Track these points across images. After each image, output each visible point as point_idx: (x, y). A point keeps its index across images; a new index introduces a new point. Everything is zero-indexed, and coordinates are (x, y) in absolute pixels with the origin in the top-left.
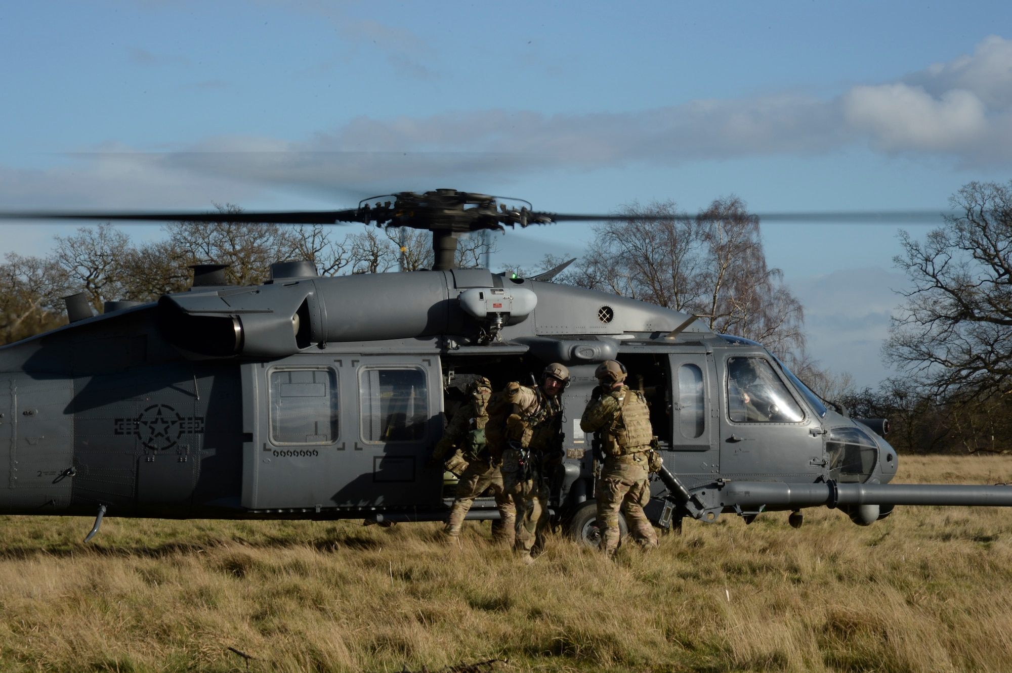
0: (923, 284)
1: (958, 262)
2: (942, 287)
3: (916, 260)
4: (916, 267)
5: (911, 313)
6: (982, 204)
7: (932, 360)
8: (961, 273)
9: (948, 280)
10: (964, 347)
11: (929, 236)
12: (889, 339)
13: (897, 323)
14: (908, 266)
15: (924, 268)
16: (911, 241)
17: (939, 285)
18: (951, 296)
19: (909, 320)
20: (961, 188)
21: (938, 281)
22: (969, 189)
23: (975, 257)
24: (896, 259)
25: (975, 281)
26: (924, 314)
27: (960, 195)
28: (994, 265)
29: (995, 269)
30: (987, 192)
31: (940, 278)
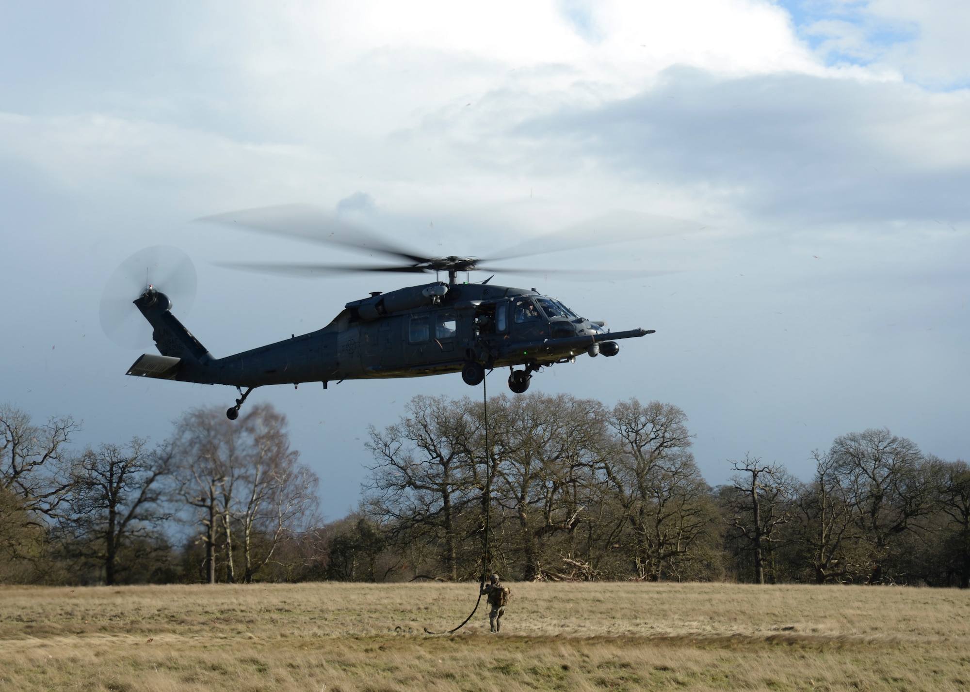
0: (382, 462)
1: (406, 448)
2: (395, 464)
3: (380, 446)
4: (378, 450)
5: (375, 481)
6: (424, 409)
7: (390, 514)
8: (408, 455)
9: (399, 460)
10: (411, 506)
11: (387, 429)
12: (362, 500)
13: (364, 488)
14: (374, 449)
15: (384, 451)
16: (376, 432)
17: (393, 463)
18: (402, 471)
19: (373, 486)
20: (412, 399)
21: (392, 460)
22: (416, 400)
23: (419, 446)
24: (366, 444)
25: (417, 461)
26: (383, 483)
27: (412, 404)
28: (429, 450)
29: (430, 454)
30: (428, 402)
31: (394, 458)
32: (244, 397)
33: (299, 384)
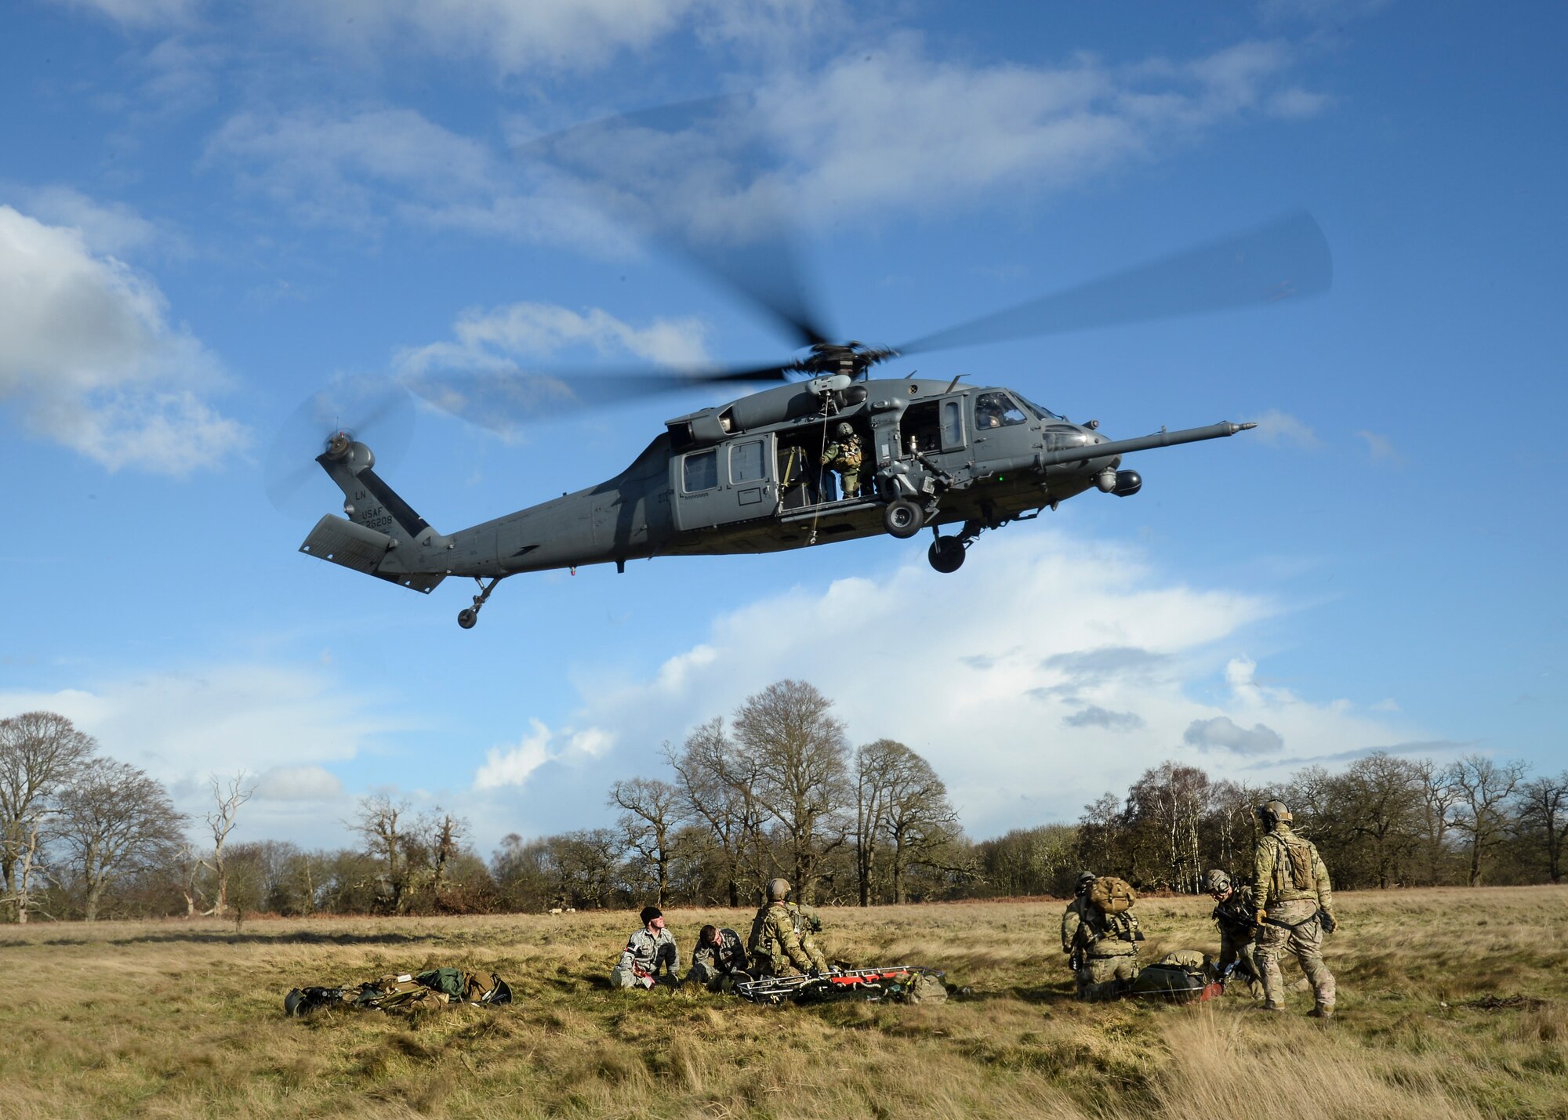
32: (487, 592)
33: (578, 567)
